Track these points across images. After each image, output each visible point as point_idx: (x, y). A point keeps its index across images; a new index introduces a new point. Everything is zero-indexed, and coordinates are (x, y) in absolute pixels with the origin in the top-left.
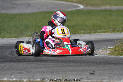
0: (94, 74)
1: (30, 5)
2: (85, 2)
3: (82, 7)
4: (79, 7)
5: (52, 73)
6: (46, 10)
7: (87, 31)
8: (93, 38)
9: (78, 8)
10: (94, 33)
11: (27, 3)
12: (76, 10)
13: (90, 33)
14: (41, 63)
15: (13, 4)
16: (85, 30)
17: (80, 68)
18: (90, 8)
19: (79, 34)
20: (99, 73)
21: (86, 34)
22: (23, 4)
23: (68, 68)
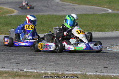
0: (107, 68)
1: (74, 9)
2: (113, 8)
3: (110, 11)
4: (109, 11)
5: (75, 65)
6: (85, 13)
7: (110, 30)
8: (114, 35)
9: (107, 12)
10: (115, 31)
11: (73, 8)
12: (106, 13)
13: (112, 31)
14: (69, 56)
15: (63, 8)
16: (109, 29)
17: (98, 62)
18: (116, 12)
19: (104, 31)
20: (112, 66)
21: (109, 31)
22: (70, 8)
23: (89, 61)
